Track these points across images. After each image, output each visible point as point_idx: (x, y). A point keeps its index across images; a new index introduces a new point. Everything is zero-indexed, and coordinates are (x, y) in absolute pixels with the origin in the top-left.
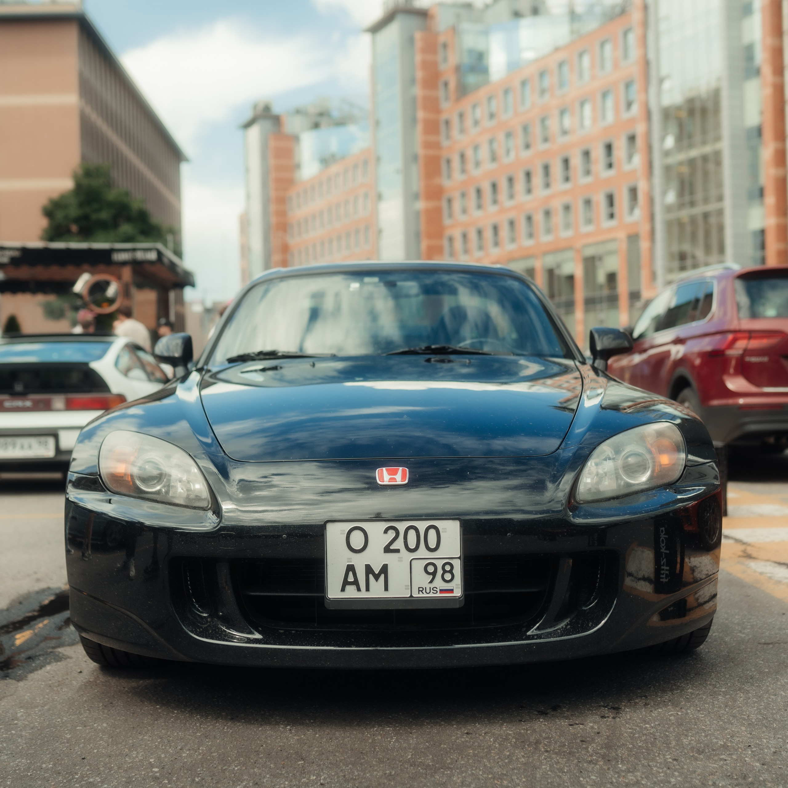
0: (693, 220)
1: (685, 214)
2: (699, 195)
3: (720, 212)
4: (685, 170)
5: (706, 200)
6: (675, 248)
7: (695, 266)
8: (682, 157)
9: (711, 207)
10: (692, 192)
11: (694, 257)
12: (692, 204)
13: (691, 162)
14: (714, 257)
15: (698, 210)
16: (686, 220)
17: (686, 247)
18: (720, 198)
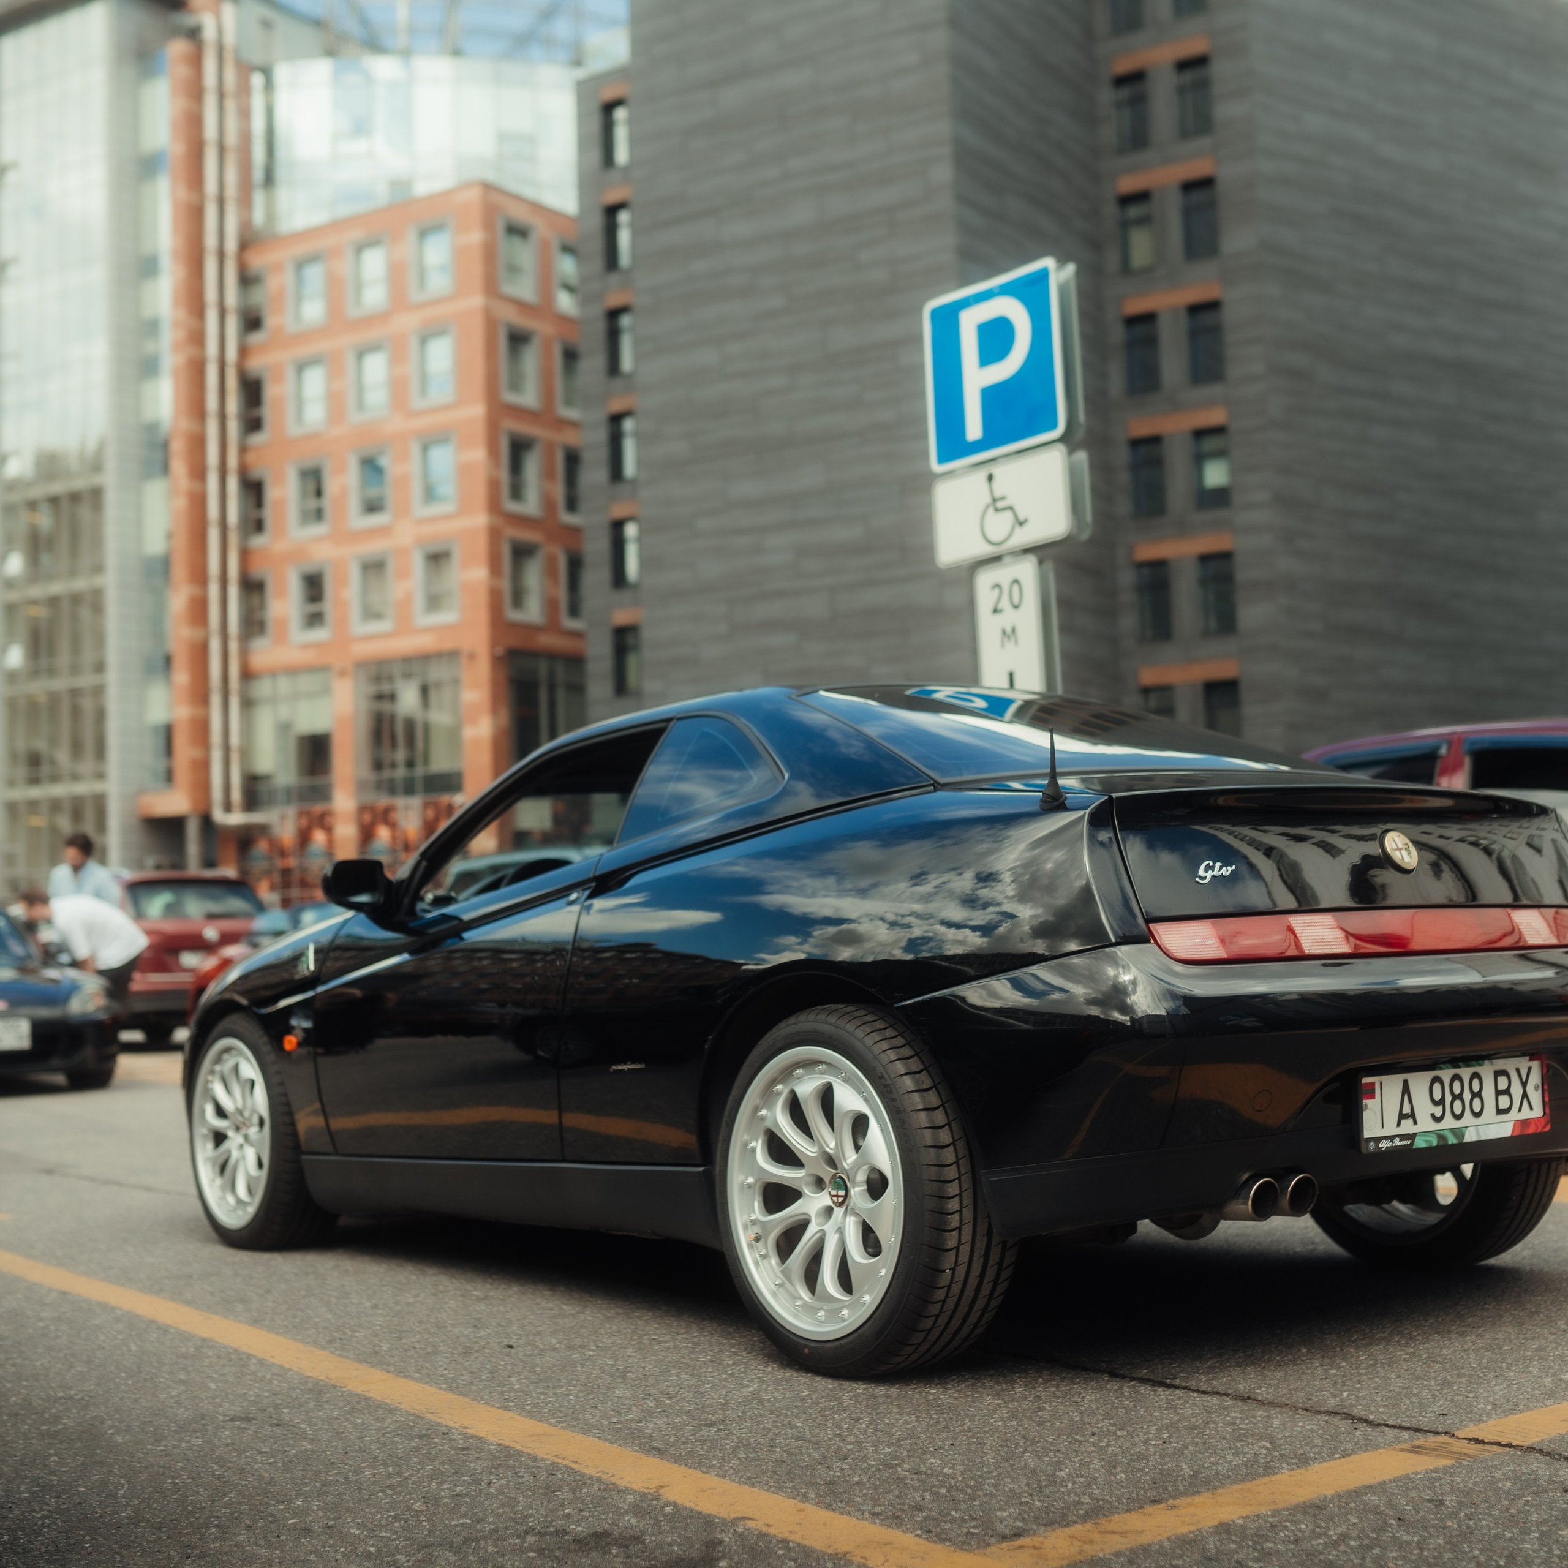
0: (54, 699)
1: (39, 688)
2: (63, 659)
3: (99, 691)
4: (42, 612)
5: (75, 669)
6: (21, 745)
7: (55, 778)
8: (37, 591)
9: (85, 681)
10: (52, 652)
11: (53, 762)
12: (52, 672)
13: (53, 602)
14: (87, 766)
15: (60, 684)
16: (42, 699)
17: (41, 745)
18: (100, 667)
